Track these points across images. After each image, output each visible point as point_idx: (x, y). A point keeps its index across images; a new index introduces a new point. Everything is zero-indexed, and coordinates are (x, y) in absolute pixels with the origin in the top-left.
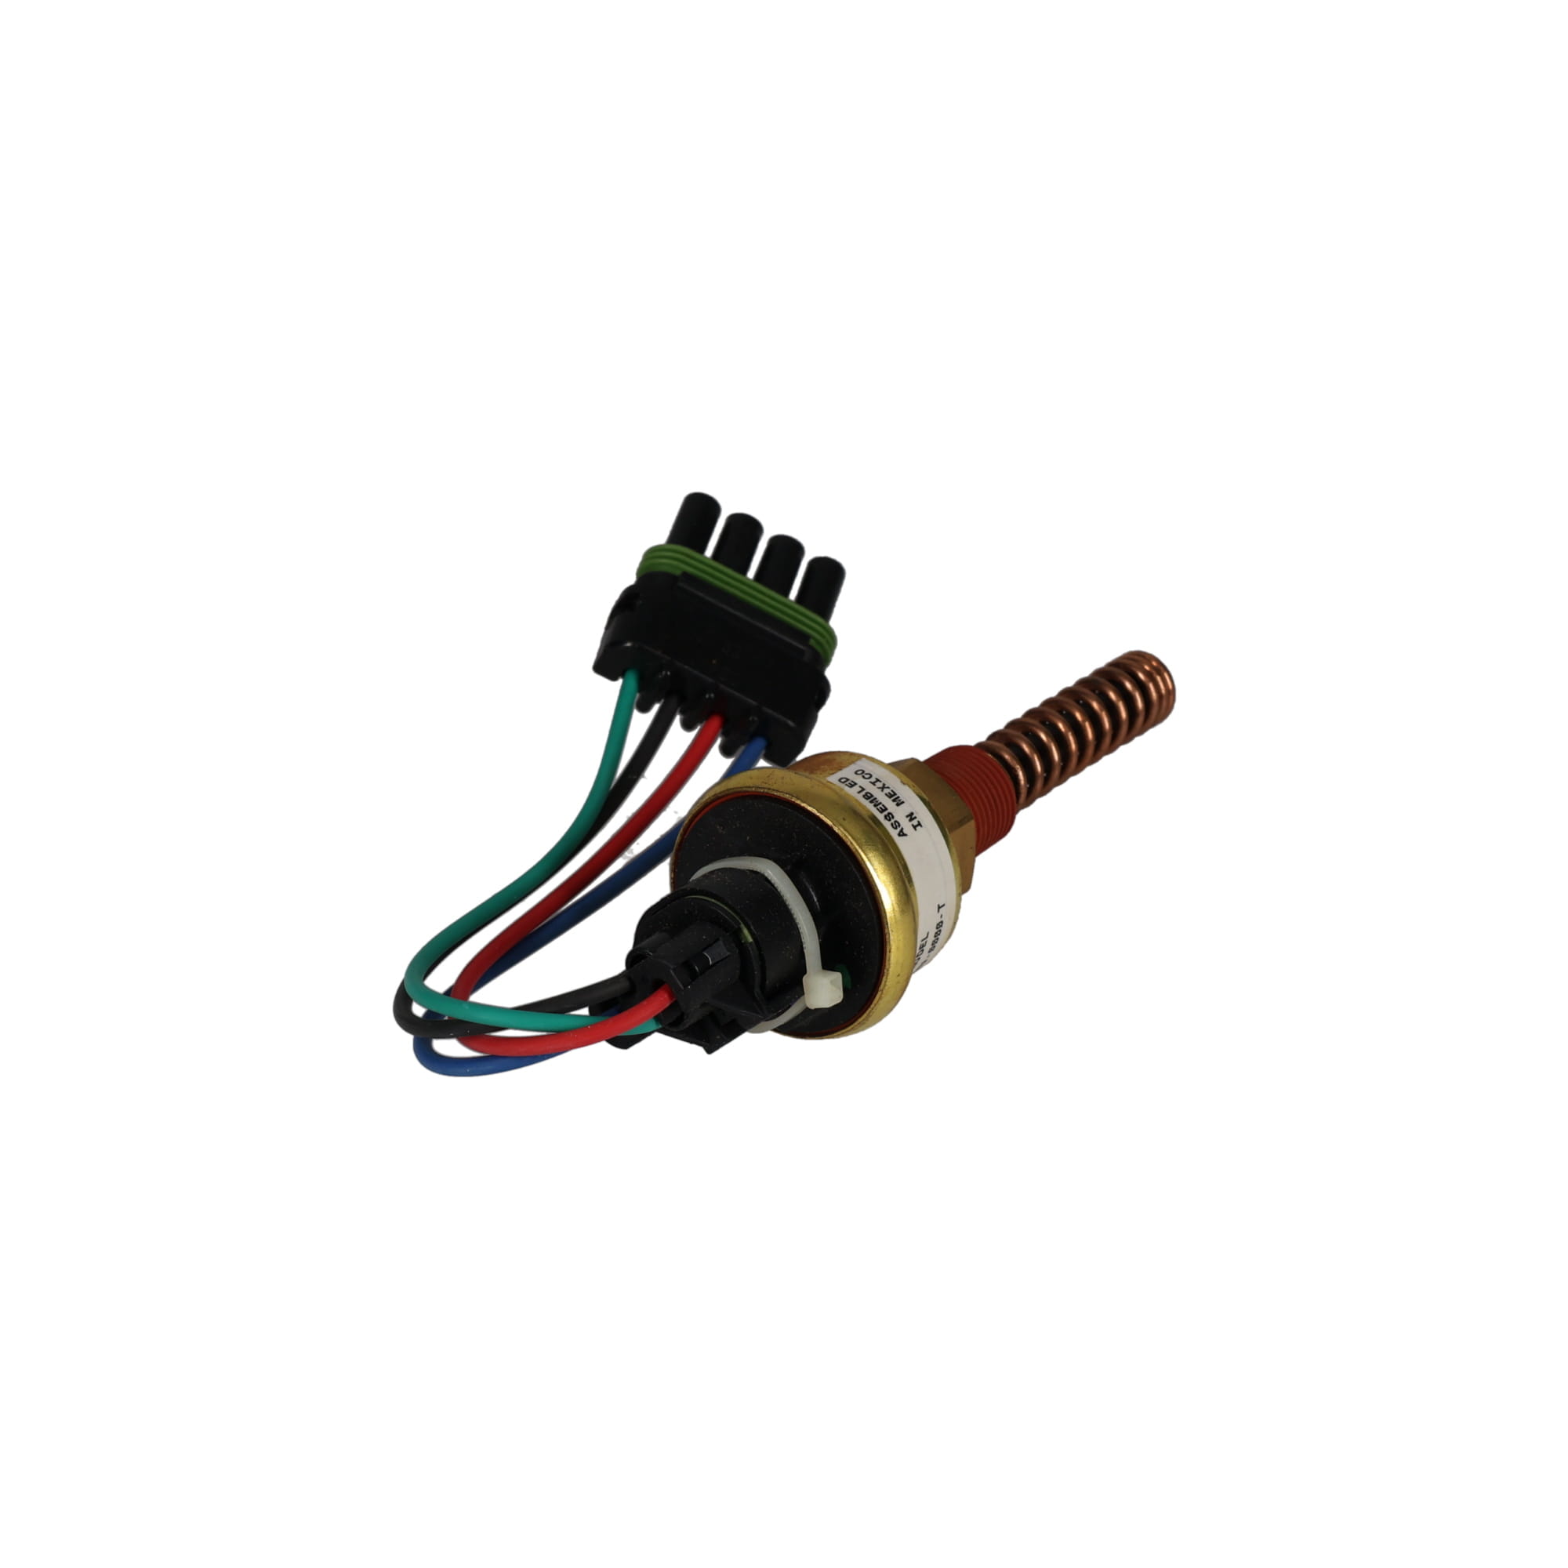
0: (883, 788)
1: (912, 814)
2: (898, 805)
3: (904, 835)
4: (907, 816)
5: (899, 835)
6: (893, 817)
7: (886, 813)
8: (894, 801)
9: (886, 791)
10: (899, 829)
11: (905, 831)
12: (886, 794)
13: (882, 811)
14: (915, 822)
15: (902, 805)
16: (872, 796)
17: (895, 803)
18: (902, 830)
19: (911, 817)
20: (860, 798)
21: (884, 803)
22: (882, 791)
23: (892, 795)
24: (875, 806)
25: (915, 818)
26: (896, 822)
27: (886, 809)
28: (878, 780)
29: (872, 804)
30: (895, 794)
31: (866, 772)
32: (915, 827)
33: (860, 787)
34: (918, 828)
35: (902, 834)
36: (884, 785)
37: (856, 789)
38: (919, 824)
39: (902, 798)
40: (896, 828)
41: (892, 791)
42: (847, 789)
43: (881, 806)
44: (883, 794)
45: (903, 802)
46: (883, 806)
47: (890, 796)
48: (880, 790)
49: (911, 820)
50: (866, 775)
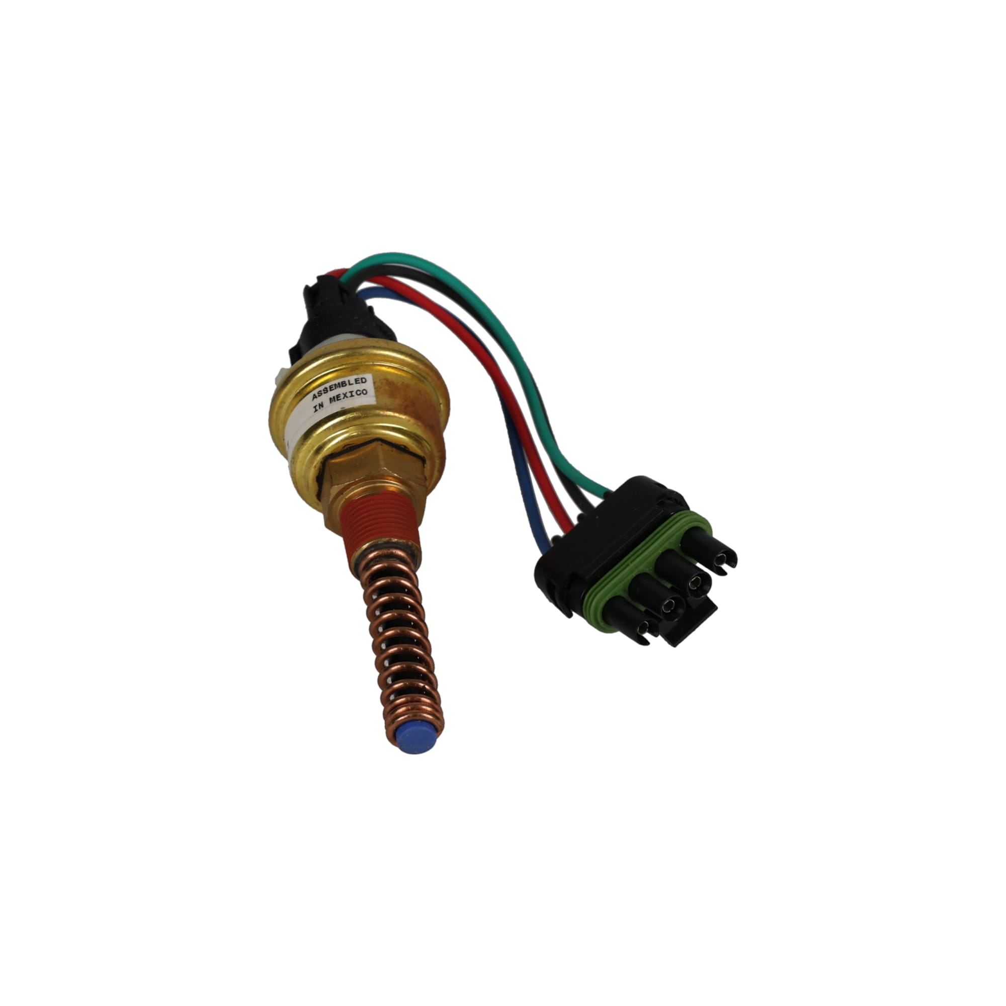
0: (345, 395)
2: (330, 399)
3: (314, 398)
4: (322, 403)
5: (314, 395)
6: (325, 393)
7: (329, 389)
8: (334, 397)
9: (342, 396)
10: (317, 395)
12: (340, 395)
13: (330, 387)
14: (317, 407)
15: (329, 402)
16: (343, 386)
17: (332, 397)
18: (316, 397)
19: (321, 405)
20: (346, 379)
21: (335, 390)
22: (343, 394)
23: (337, 398)
24: (335, 385)
25: (320, 408)
26: (322, 394)
27: (331, 390)
28: (352, 396)
29: (337, 384)
30: (338, 400)
31: (362, 395)
32: (315, 406)
33: (352, 384)
34: (314, 410)
35: (315, 397)
36: (347, 397)
37: (353, 381)
38: (316, 410)
39: (333, 403)
40: (318, 393)
41: (340, 399)
42: (356, 377)
43: (334, 388)
44: (341, 393)
45: (331, 403)
46: (333, 390)
47: (338, 396)
48: (345, 393)
49: (320, 405)
50: (359, 393)
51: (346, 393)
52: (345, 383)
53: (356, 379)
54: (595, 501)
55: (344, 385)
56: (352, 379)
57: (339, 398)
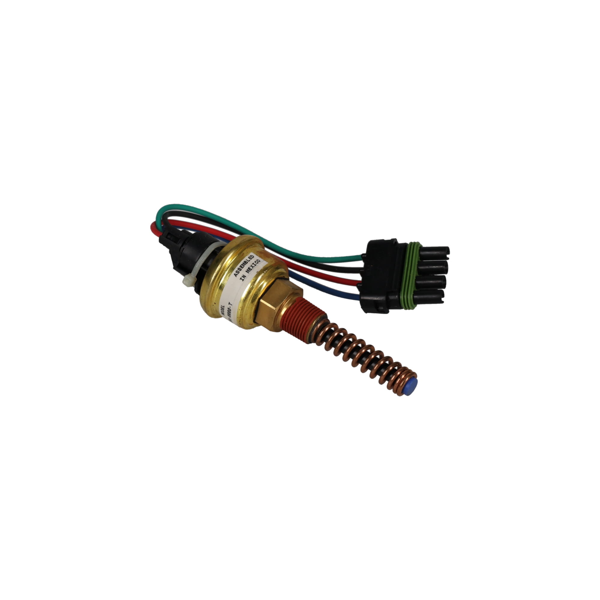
1: (245, 277)
3: (236, 276)
4: (243, 275)
5: (235, 274)
9: (251, 267)
10: (237, 274)
11: (237, 276)
13: (240, 267)
14: (243, 278)
15: (247, 273)
17: (247, 270)
20: (244, 260)
21: (244, 267)
24: (242, 265)
25: (245, 278)
26: (239, 272)
27: (242, 268)
28: (255, 265)
31: (259, 262)
32: (241, 279)
33: (250, 260)
35: (236, 275)
36: (254, 267)
38: (243, 280)
39: (250, 272)
42: (248, 256)
47: (249, 268)
50: (257, 262)
51: (251, 265)
52: (246, 262)
53: (249, 258)
54: (360, 264)
55: (246, 263)
56: (246, 258)
57: (251, 269)
